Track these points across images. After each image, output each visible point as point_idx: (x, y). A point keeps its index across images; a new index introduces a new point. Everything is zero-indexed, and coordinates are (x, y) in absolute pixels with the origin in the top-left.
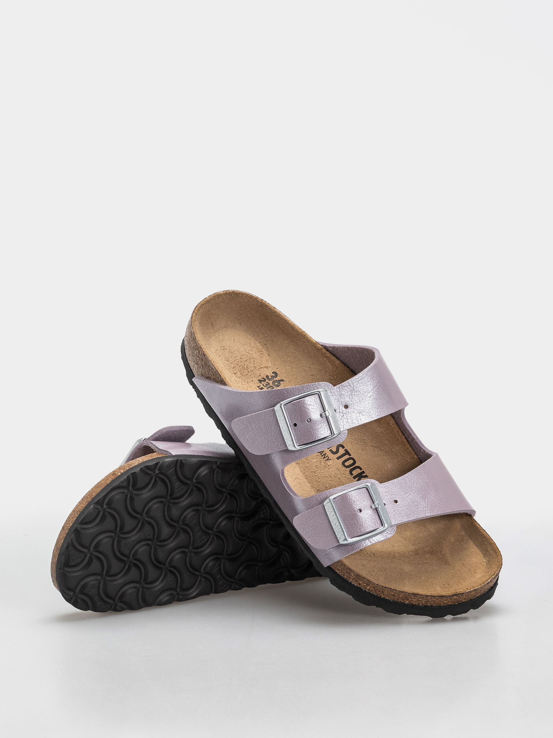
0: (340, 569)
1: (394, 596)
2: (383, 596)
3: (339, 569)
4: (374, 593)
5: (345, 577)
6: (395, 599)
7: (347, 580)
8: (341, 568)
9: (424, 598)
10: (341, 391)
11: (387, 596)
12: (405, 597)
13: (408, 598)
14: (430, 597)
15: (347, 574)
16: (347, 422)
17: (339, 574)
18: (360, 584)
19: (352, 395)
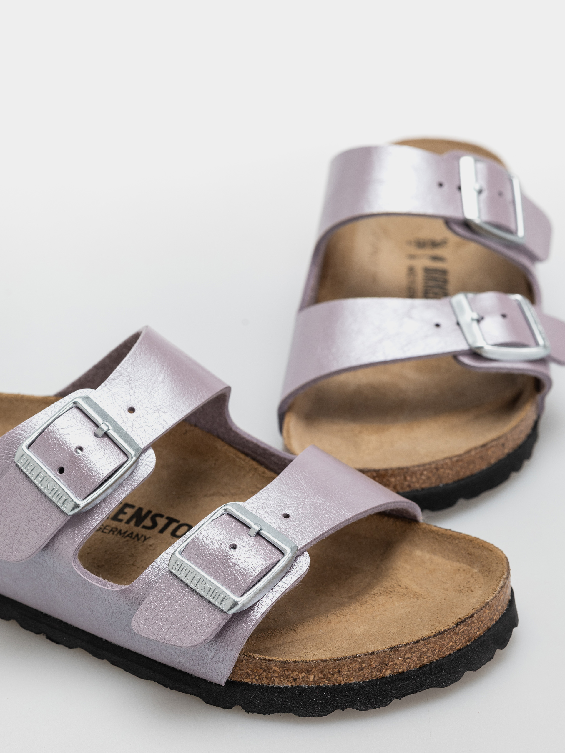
0: (249, 671)
1: (362, 669)
2: (343, 680)
3: (247, 673)
4: (327, 683)
5: (265, 682)
6: (366, 675)
7: (271, 684)
8: (250, 668)
9: (413, 650)
10: (111, 389)
11: (351, 675)
12: (381, 663)
13: (387, 662)
14: (422, 642)
15: (264, 675)
16: (144, 433)
17: (252, 683)
18: (295, 680)
19: (132, 388)
